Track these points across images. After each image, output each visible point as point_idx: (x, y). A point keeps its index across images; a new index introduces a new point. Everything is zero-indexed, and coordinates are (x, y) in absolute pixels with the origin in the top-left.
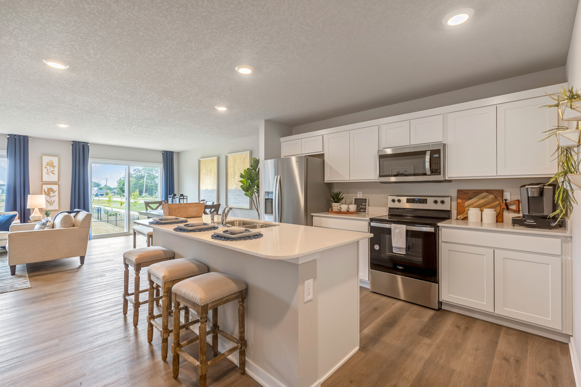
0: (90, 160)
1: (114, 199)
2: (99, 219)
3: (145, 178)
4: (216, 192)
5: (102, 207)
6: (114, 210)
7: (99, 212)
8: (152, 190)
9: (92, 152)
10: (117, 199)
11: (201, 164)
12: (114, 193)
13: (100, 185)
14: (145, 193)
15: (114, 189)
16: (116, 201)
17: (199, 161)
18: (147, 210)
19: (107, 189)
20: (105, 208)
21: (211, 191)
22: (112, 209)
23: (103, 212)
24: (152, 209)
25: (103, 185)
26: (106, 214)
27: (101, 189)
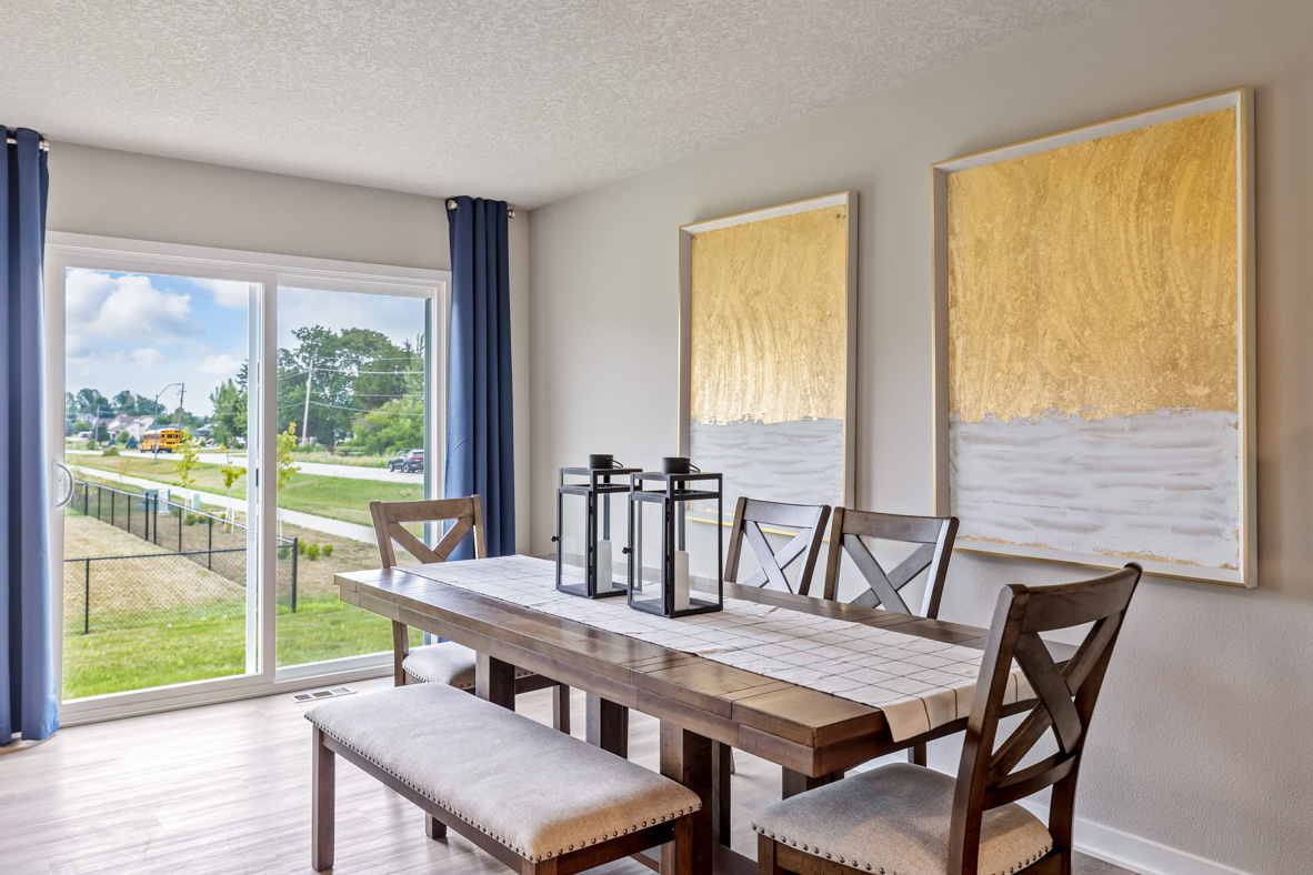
0: (54, 245)
1: (204, 458)
2: (151, 537)
3: (308, 384)
4: (842, 437)
5: (163, 490)
6: (207, 498)
7: (151, 507)
8: (332, 425)
9: (64, 190)
10: (215, 456)
11: (701, 261)
12: (206, 434)
13: (162, 408)
14: (308, 435)
15: (206, 420)
16: (211, 466)
17: (688, 241)
18: (388, 563)
19: (184, 422)
20: (176, 491)
21: (799, 433)
22: (197, 497)
23: (163, 510)
24: (425, 555)
25: (170, 410)
26: (175, 515)
27: (164, 422)
